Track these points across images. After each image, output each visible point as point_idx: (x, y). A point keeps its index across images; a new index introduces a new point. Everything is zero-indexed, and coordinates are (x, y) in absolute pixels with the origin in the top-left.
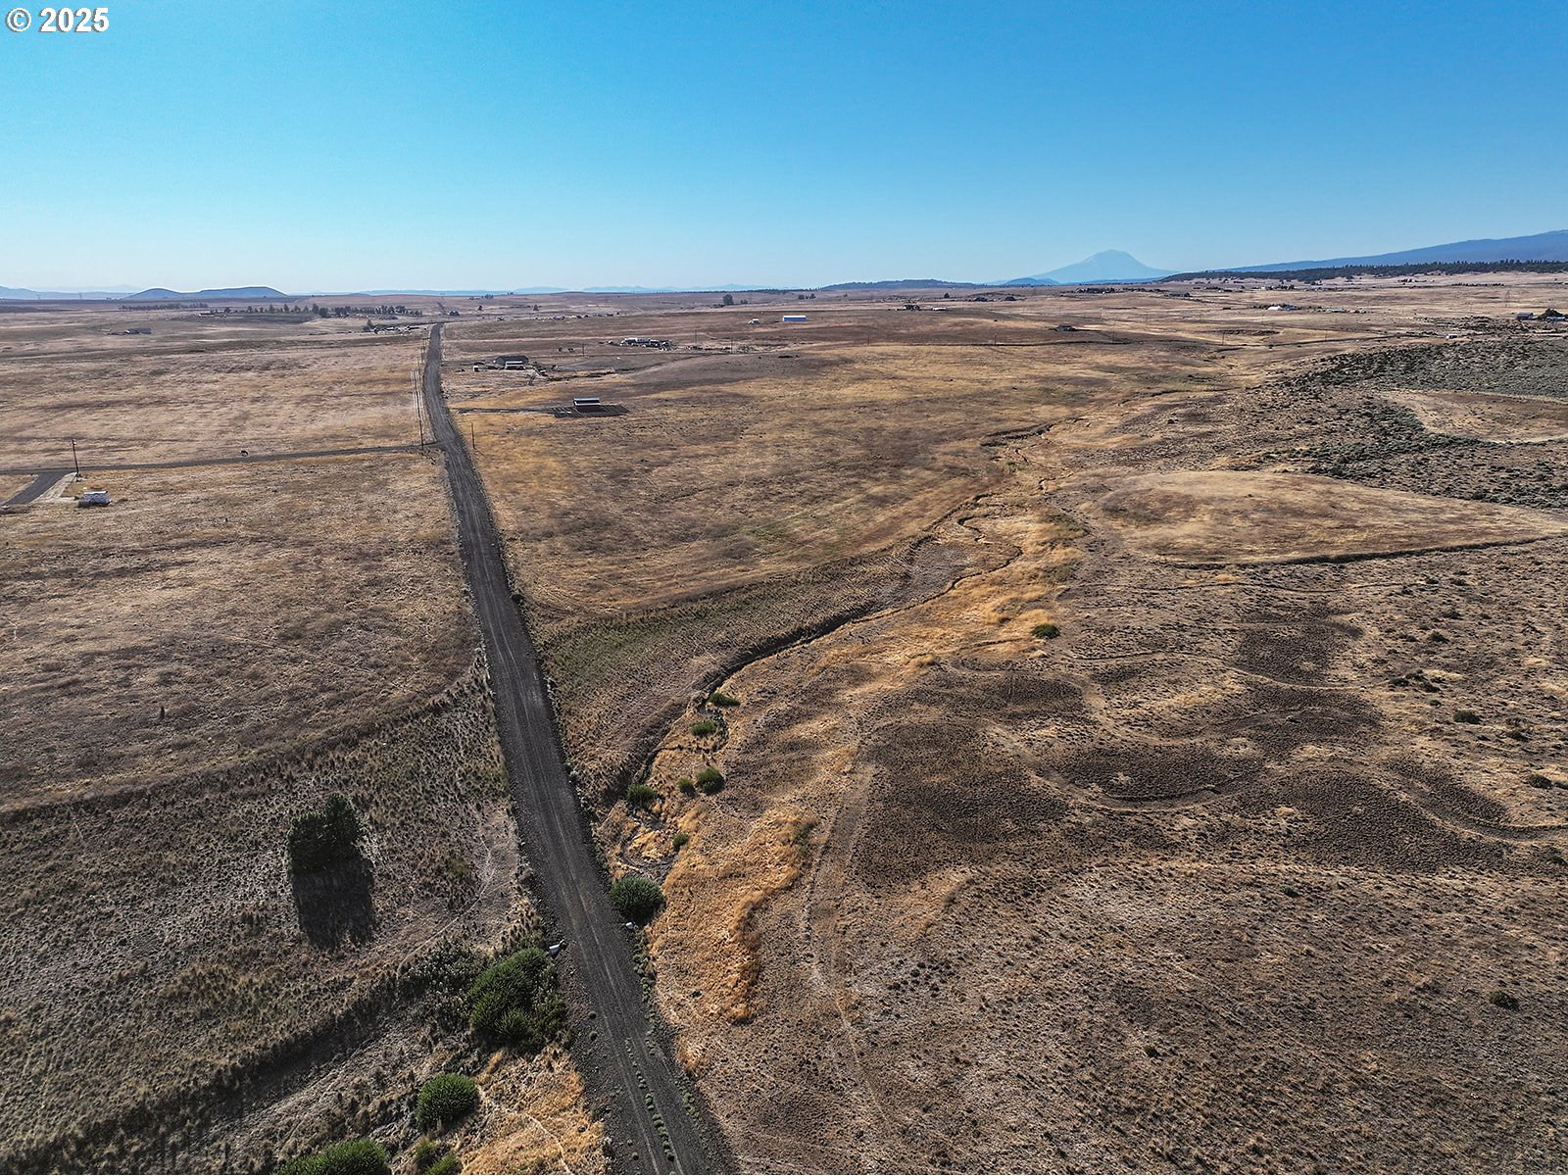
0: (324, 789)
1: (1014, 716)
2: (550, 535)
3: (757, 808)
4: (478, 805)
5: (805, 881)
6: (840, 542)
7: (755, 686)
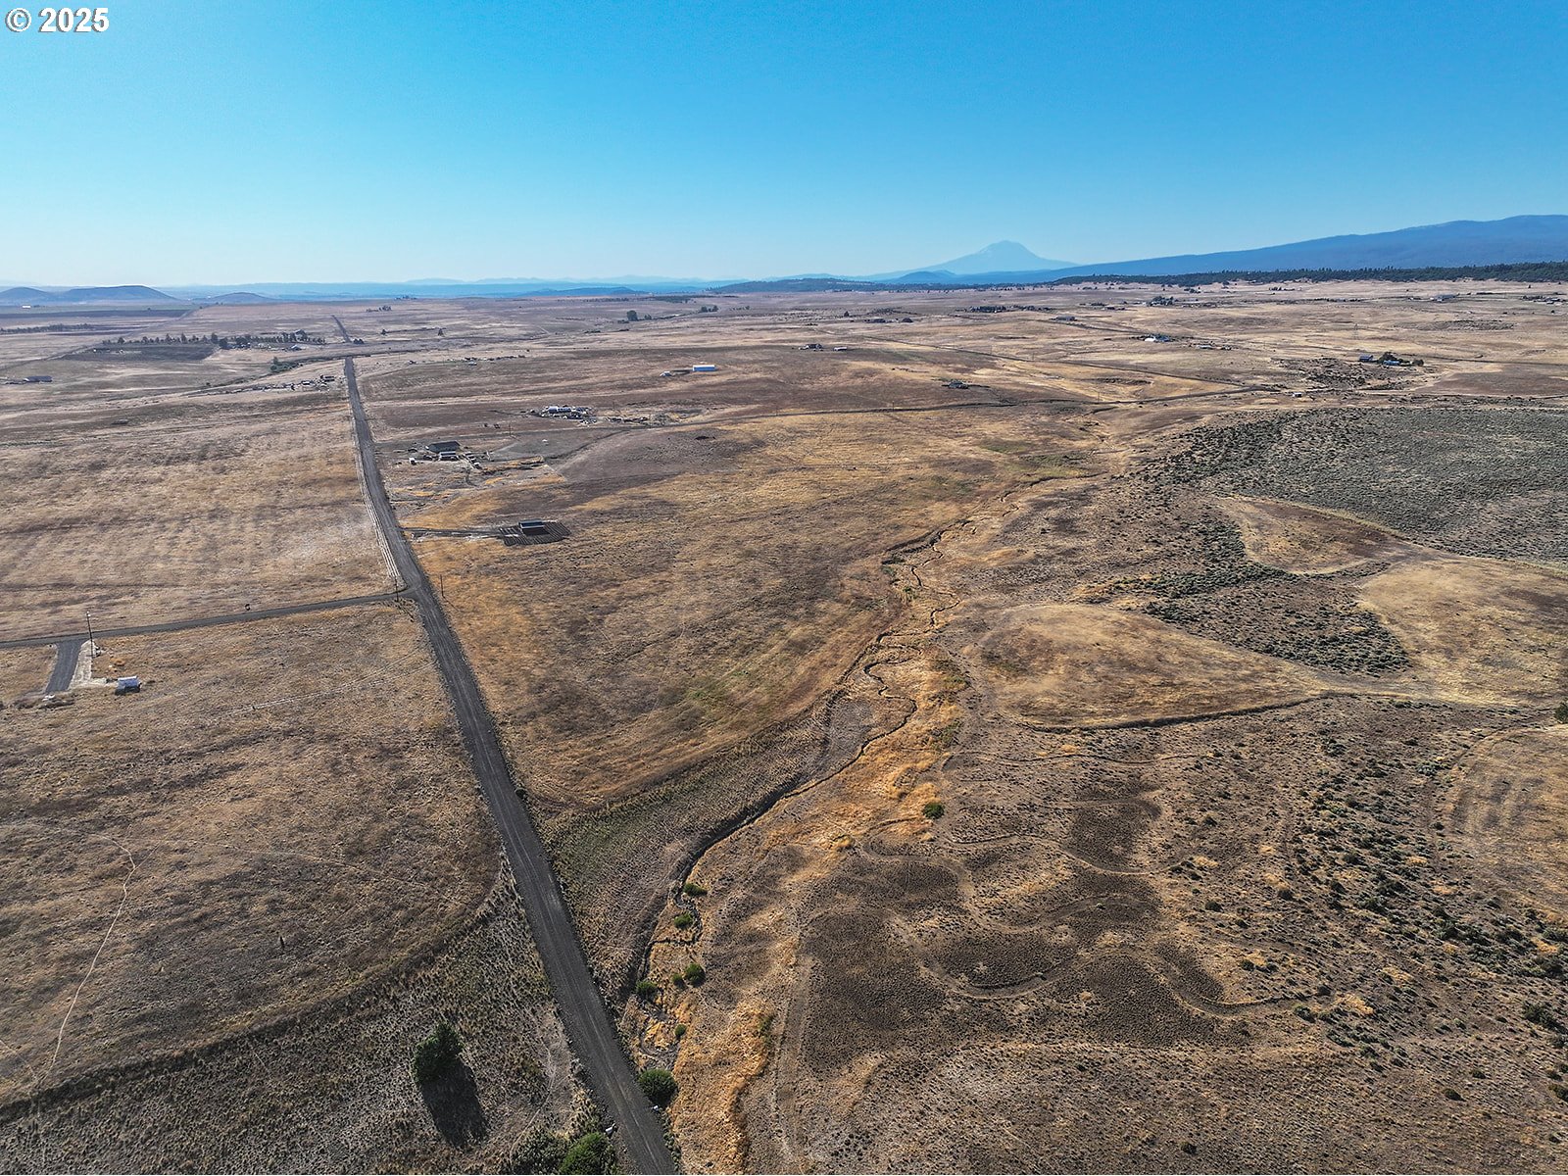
0: (421, 1006)
1: (909, 905)
2: (533, 716)
3: (731, 1000)
4: (533, 1010)
5: (771, 1068)
6: (771, 702)
7: (717, 872)
